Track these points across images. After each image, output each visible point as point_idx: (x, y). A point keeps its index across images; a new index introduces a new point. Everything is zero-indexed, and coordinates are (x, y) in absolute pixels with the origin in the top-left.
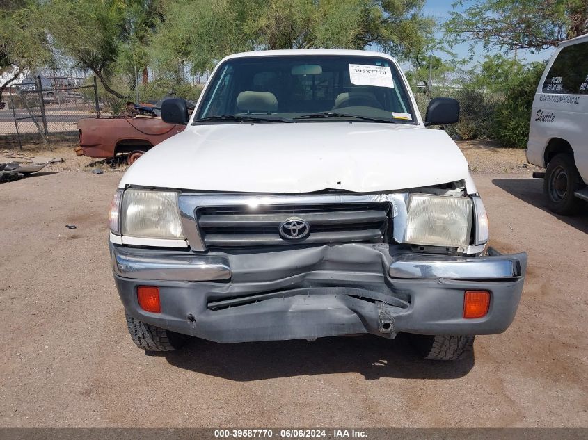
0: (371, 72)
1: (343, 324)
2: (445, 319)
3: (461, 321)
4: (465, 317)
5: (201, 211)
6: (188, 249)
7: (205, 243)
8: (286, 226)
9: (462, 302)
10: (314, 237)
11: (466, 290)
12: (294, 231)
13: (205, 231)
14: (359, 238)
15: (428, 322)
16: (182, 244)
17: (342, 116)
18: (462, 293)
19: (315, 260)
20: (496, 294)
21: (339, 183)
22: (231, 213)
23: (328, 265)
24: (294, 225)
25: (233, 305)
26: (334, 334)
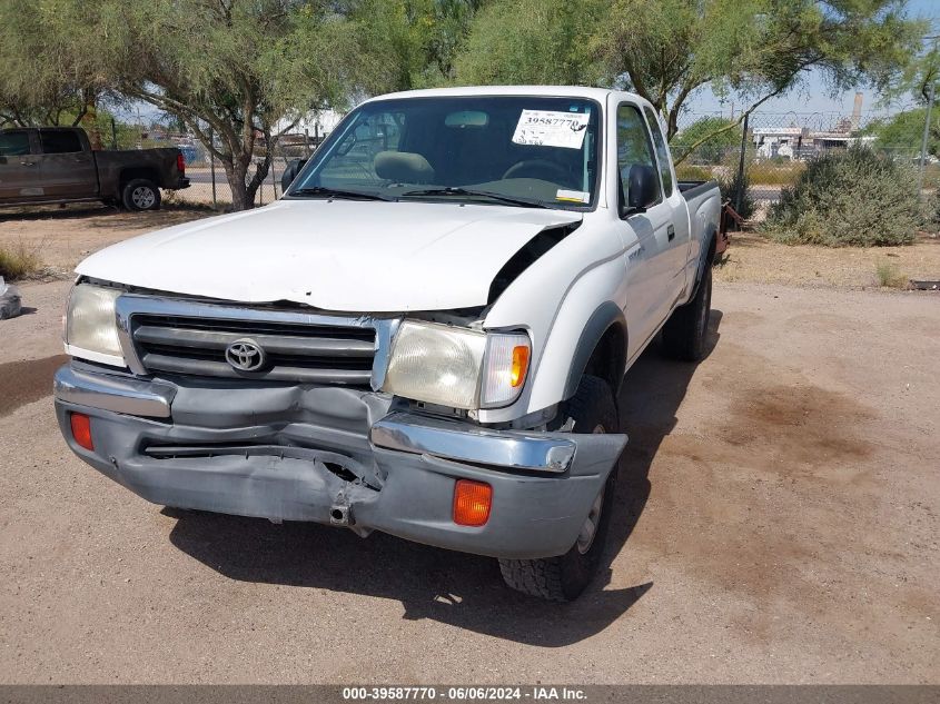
0: (553, 122)
1: (312, 505)
2: (425, 519)
3: (450, 526)
4: (457, 521)
5: (140, 320)
6: (127, 370)
7: (143, 364)
8: (233, 351)
9: (450, 496)
10: (278, 371)
11: (458, 478)
12: (244, 359)
13: (143, 347)
14: (342, 379)
15: (404, 520)
16: (120, 362)
17: (472, 194)
18: (452, 482)
19: (284, 406)
20: (497, 492)
21: (309, 294)
22: (168, 326)
23: (308, 416)
24: (243, 350)
25: (179, 455)
26: (302, 517)
